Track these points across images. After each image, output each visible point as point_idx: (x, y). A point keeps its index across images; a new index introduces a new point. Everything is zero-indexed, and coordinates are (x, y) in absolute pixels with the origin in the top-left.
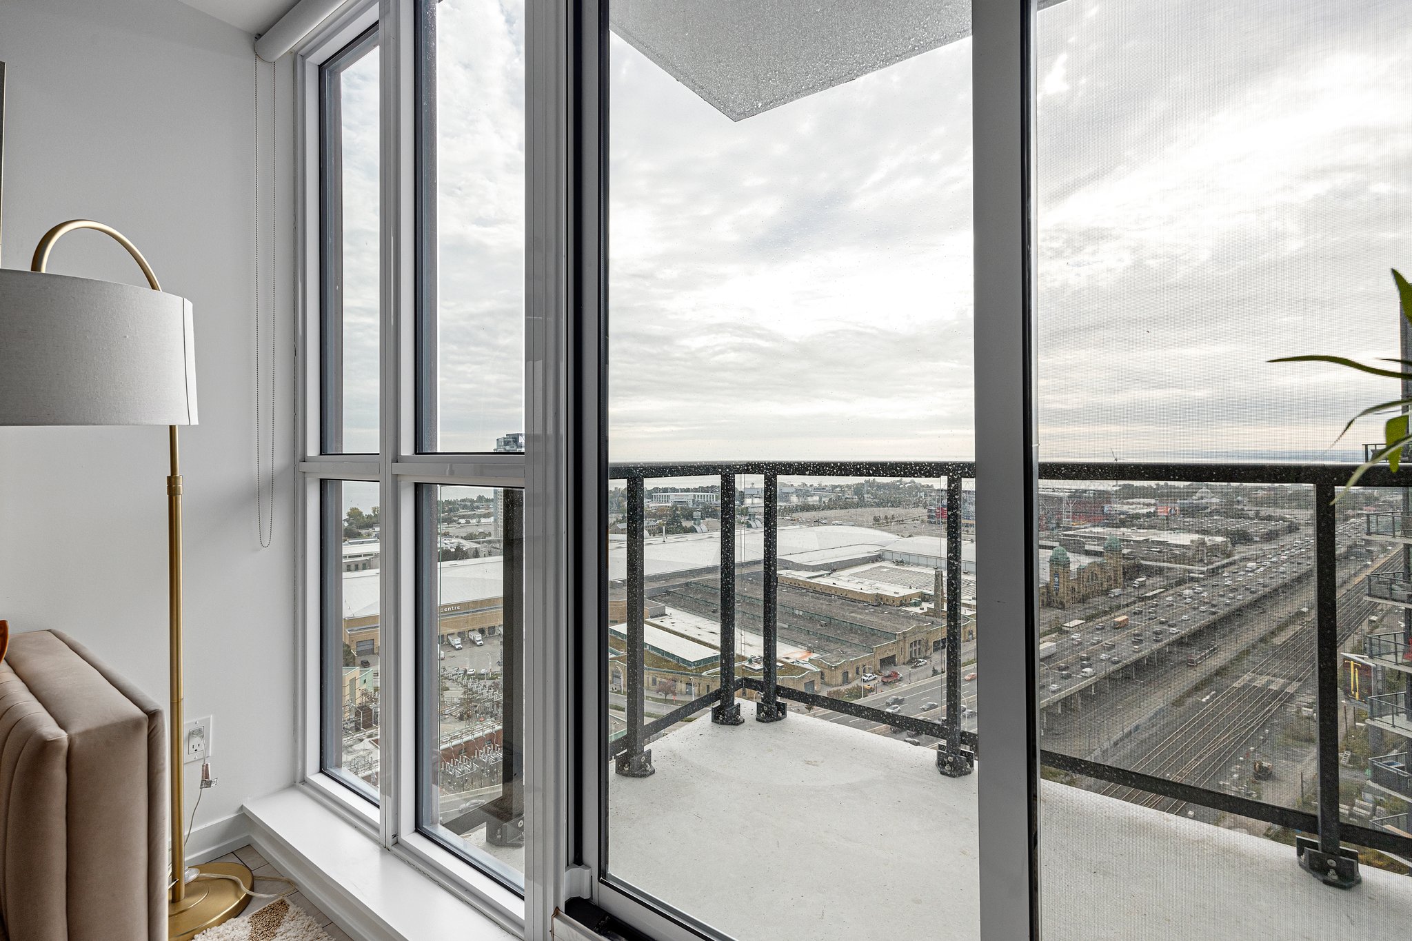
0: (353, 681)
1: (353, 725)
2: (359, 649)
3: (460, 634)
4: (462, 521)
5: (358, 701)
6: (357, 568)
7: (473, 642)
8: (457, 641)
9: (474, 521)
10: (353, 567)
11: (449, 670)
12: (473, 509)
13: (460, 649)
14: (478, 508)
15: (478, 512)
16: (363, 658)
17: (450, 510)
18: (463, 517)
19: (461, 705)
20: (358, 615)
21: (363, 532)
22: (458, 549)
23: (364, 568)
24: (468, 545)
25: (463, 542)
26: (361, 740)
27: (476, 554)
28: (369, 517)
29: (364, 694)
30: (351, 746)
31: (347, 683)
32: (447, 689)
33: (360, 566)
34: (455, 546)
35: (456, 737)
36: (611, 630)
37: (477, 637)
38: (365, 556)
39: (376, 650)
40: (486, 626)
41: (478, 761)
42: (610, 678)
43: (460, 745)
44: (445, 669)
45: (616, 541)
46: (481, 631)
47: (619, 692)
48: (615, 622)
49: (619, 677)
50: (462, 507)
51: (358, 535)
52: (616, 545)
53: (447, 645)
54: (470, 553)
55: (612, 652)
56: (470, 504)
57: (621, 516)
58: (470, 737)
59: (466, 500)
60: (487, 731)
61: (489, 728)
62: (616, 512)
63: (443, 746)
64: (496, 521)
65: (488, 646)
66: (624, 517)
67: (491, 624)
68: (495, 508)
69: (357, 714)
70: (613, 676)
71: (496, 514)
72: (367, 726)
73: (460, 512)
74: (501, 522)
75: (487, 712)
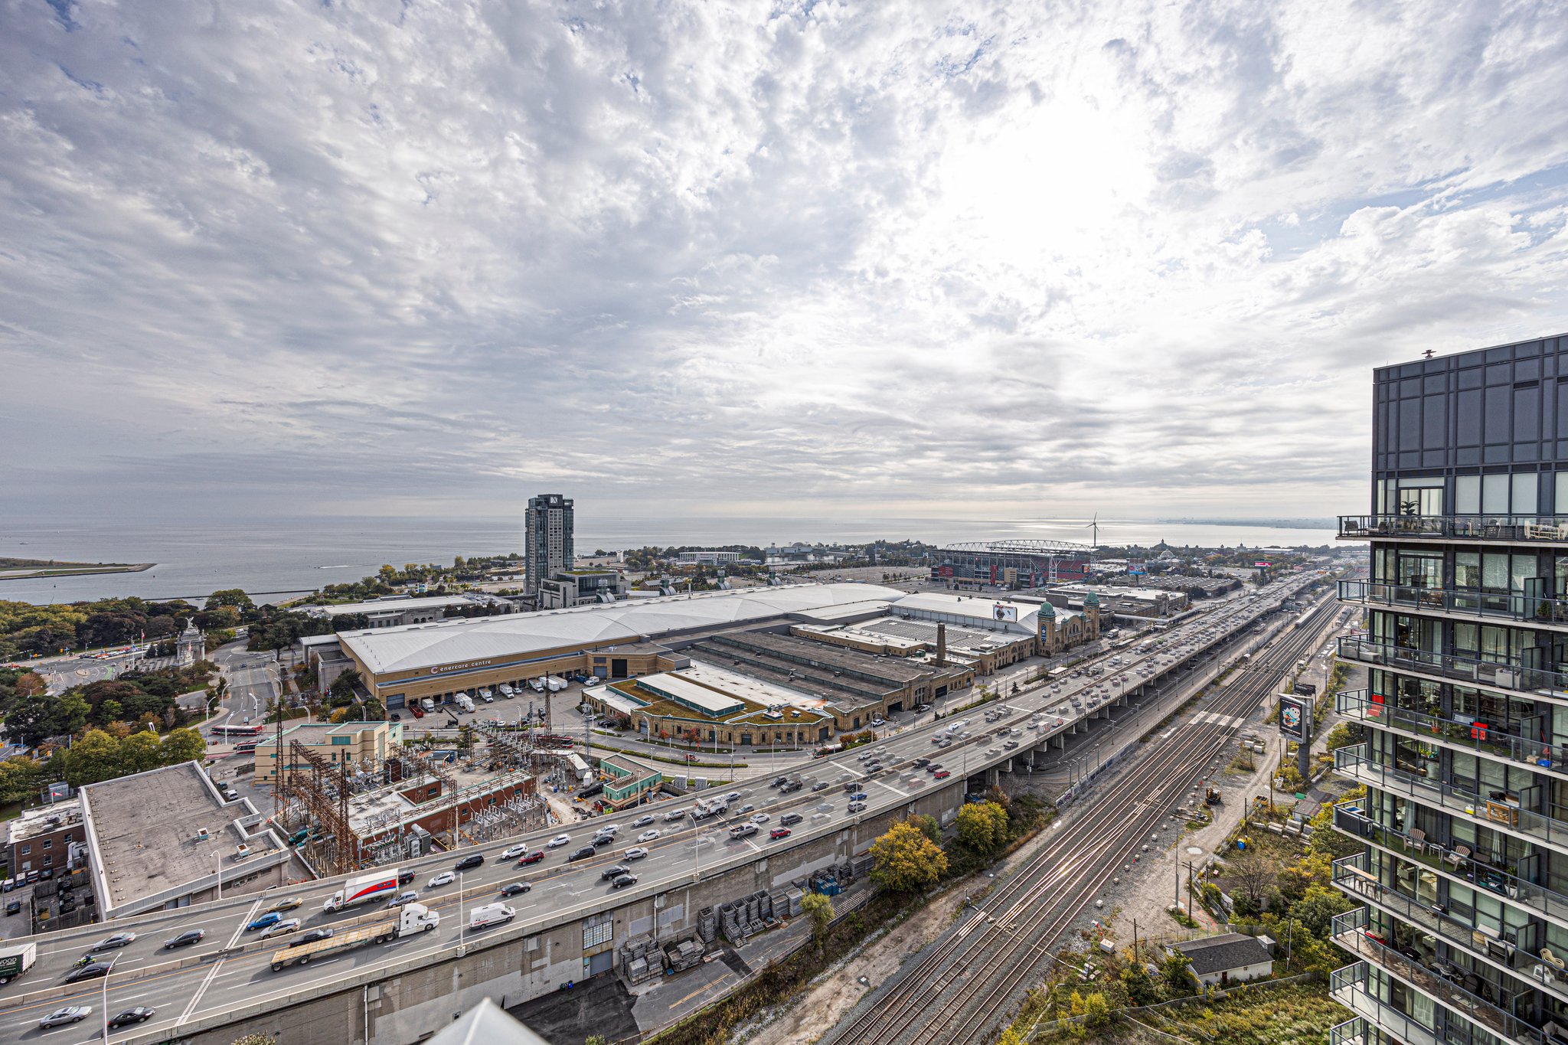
0: (383, 734)
1: (382, 778)
2: (390, 703)
3: (492, 688)
4: (495, 578)
5: (387, 755)
6: (388, 624)
7: (504, 696)
8: (487, 694)
9: (506, 578)
10: (384, 623)
11: (479, 723)
12: (503, 566)
13: (491, 702)
14: (510, 565)
15: (511, 569)
16: (394, 712)
17: (483, 568)
18: (495, 574)
19: (492, 756)
20: (388, 670)
21: (395, 588)
22: (490, 605)
23: (396, 624)
24: (499, 602)
25: (494, 598)
26: (390, 793)
27: (508, 610)
28: (401, 574)
29: (393, 747)
30: (378, 799)
31: (376, 737)
32: (477, 741)
33: (392, 622)
34: (486, 602)
35: (485, 788)
36: (638, 683)
37: (507, 690)
38: (397, 612)
39: (407, 705)
40: (517, 679)
41: (507, 811)
42: (637, 727)
43: (489, 795)
44: (475, 722)
45: (644, 597)
46: (513, 684)
47: (645, 740)
48: (642, 674)
49: (646, 727)
50: (495, 565)
51: (391, 591)
52: (645, 601)
53: (477, 698)
54: (503, 609)
55: (640, 703)
56: (502, 562)
57: (649, 573)
58: (499, 788)
59: (498, 558)
60: (516, 781)
61: (519, 776)
62: (645, 570)
63: (473, 797)
64: (527, 578)
65: (518, 699)
66: (652, 575)
67: (522, 678)
68: (528, 566)
69: (386, 767)
70: (640, 725)
71: (527, 571)
72: (396, 779)
73: (493, 570)
74: (533, 580)
75: (517, 763)
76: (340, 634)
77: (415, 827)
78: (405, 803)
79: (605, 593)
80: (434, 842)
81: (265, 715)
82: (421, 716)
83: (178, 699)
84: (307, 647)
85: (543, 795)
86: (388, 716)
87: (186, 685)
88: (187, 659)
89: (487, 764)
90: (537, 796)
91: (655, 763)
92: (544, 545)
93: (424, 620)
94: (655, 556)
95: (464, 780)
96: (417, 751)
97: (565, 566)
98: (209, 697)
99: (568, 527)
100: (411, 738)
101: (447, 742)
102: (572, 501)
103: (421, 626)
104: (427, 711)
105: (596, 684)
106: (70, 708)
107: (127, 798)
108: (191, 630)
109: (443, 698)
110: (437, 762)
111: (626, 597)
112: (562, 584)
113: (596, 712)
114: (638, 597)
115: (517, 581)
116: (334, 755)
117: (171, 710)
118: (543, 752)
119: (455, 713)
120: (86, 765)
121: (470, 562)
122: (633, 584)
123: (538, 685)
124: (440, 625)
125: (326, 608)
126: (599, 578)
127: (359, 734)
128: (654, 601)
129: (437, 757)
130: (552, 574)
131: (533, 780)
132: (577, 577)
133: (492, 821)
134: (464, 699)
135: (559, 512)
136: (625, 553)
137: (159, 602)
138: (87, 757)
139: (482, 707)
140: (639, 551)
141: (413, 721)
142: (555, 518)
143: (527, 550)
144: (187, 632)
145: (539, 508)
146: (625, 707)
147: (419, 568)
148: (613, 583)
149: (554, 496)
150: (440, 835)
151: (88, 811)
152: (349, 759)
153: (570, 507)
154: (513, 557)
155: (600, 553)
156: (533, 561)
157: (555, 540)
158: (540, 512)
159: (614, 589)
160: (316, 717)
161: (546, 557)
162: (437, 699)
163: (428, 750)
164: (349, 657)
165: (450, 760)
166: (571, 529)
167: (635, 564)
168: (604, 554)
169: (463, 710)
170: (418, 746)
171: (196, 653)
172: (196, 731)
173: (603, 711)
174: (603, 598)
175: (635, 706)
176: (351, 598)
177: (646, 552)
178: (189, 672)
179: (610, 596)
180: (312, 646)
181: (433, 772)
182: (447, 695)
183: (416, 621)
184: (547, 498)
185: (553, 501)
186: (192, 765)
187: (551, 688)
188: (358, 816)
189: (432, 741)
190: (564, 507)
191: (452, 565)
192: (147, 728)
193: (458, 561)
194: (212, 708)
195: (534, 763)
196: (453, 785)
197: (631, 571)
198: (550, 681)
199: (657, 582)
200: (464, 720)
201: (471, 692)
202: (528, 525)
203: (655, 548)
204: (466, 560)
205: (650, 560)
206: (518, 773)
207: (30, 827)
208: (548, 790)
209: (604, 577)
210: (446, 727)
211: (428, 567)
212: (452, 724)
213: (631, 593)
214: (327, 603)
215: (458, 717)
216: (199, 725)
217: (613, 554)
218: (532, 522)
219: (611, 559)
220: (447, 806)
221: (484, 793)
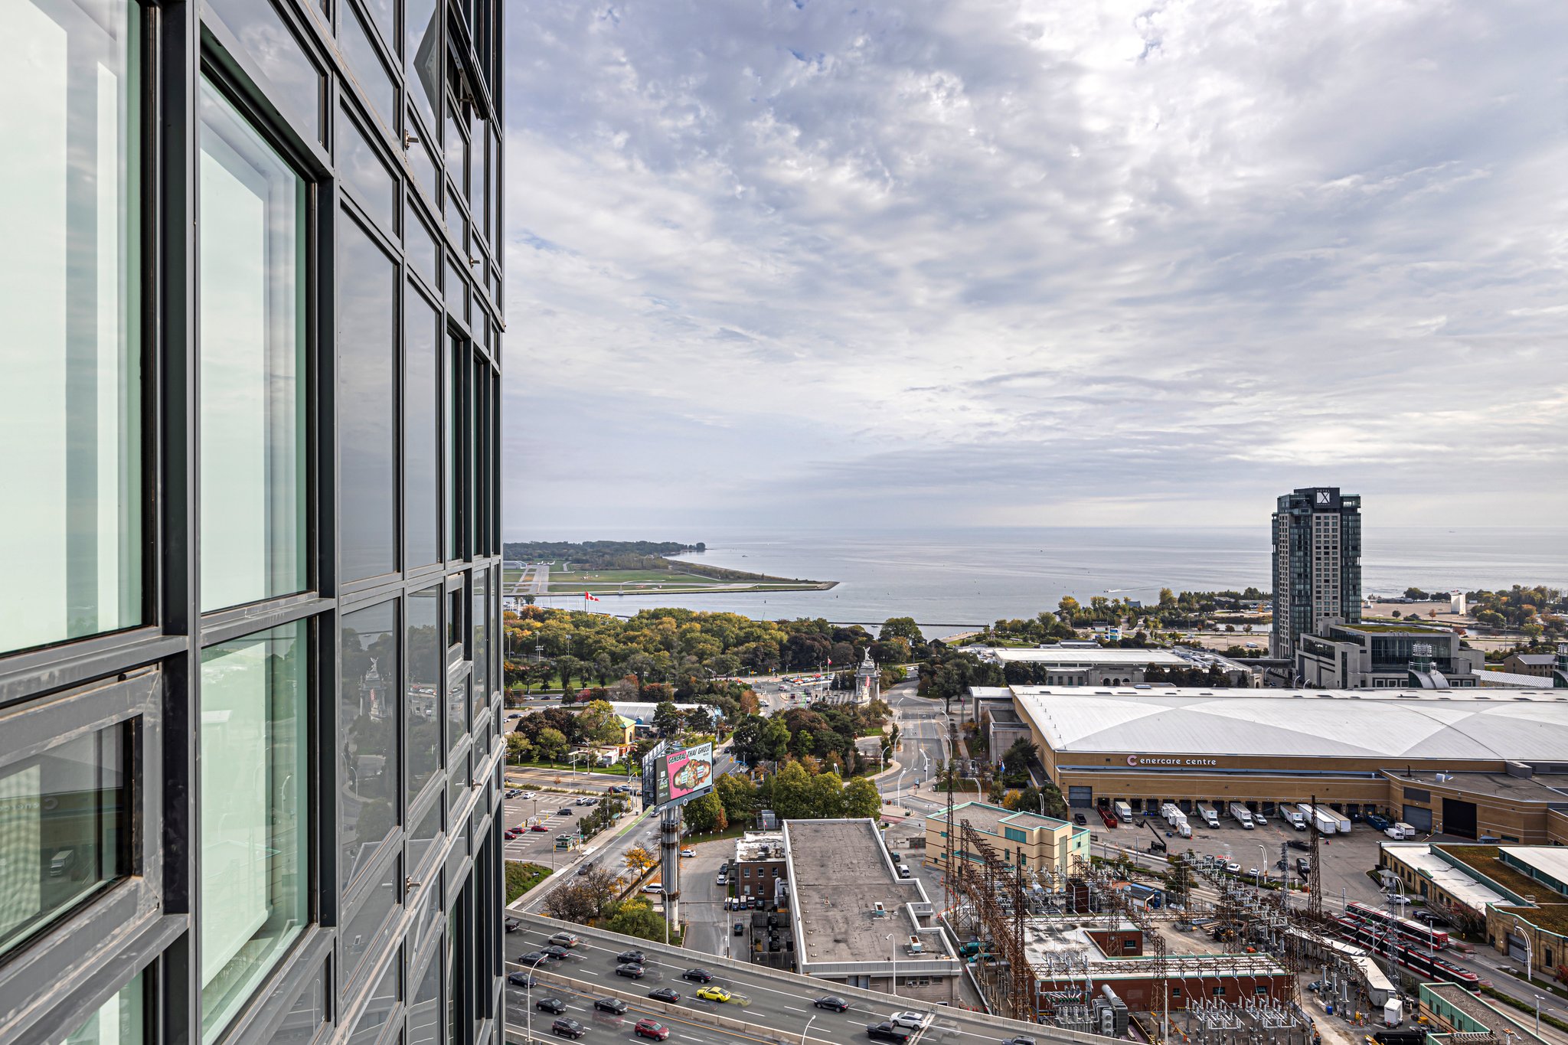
0: (1064, 840)
1: (1063, 902)
2: (1074, 796)
3: (1218, 805)
4: (1222, 627)
5: (1070, 871)
6: (1071, 683)
7: (1238, 824)
8: (1211, 814)
9: (1239, 628)
10: (1066, 679)
11: (1199, 857)
12: (1235, 607)
13: (1215, 827)
14: (1246, 607)
15: (1247, 614)
16: (1079, 811)
17: (1203, 609)
18: (1222, 620)
19: (1218, 917)
20: (1071, 749)
21: (1079, 631)
22: (1215, 670)
23: (1081, 684)
24: (1229, 666)
25: (1222, 660)
26: (1074, 927)
27: (1243, 682)
28: (1086, 610)
29: (1078, 862)
30: (1060, 931)
31: (1056, 841)
32: (1195, 886)
33: (1075, 679)
34: (1208, 664)
35: (1208, 966)
36: (1504, 855)
37: (1244, 814)
38: (1082, 665)
39: (1095, 804)
40: (1260, 798)
41: (1244, 1016)
42: (1501, 944)
43: (1213, 979)
44: (1191, 854)
45: (1520, 687)
46: (1252, 806)
47: (1522, 975)
48: (1515, 841)
49: (1522, 948)
50: (1221, 605)
51: (1071, 636)
52: (1518, 694)
53: (1197, 819)
54: (1234, 680)
55: (1507, 897)
56: (1234, 602)
57: (1526, 641)
58: (1230, 973)
59: (1227, 594)
60: (1259, 972)
61: (1261, 965)
62: (1515, 632)
63: (1189, 974)
64: (1276, 631)
65: (1261, 834)
66: (1534, 643)
67: (1269, 799)
68: (1276, 609)
69: (1069, 889)
70: (1508, 942)
71: (1275, 620)
72: (1083, 911)
73: (1219, 613)
74: (1285, 634)
75: (1260, 941)
76: (1013, 687)
77: (1107, 988)
78: (1092, 949)
79: (1427, 671)
80: (1132, 1022)
81: (934, 780)
82: (1114, 826)
83: (858, 741)
84: (977, 699)
85: (1307, 1010)
86: (1071, 815)
87: (863, 727)
88: (865, 698)
89: (1212, 927)
90: (1295, 1008)
91: (1544, 1027)
92: (1305, 576)
93: (1116, 683)
94: (1541, 605)
95: (1177, 941)
96: (1109, 877)
97: (1345, 614)
98: (884, 744)
99: (1350, 545)
100: (1101, 854)
101: (1152, 875)
102: (1357, 498)
103: (1114, 690)
104: (1121, 819)
105: (1409, 839)
106: (776, 733)
107: (817, 844)
108: (868, 663)
109: (1144, 806)
110: (1136, 902)
111: (1473, 683)
112: (1339, 647)
113: (1409, 891)
114: (1502, 686)
115: (1259, 634)
116: (1007, 852)
117: (851, 753)
118: (1305, 935)
119: (1161, 833)
120: (787, 798)
121: (1183, 598)
122: (1488, 658)
123: (1296, 817)
124: (1140, 692)
125: (998, 650)
126: (1414, 640)
127: (1036, 831)
128: (1539, 696)
129: (1137, 893)
130: (1320, 628)
131: (1289, 980)
132: (1368, 636)
133: (1219, 1024)
134: (1176, 814)
135: (1333, 519)
136: (1470, 597)
137: (842, 626)
138: (787, 788)
139: (1202, 832)
140: (1502, 593)
141: (1102, 830)
142: (1326, 529)
143: (1276, 584)
144: (864, 664)
145: (1296, 512)
146: (1477, 898)
147: (1110, 604)
148: (1443, 653)
149: (1323, 490)
150: (1142, 1015)
151: (789, 849)
152: (1024, 863)
153: (1353, 510)
154: (1251, 593)
155: (1413, 595)
156: (1285, 603)
157: (1326, 569)
158: (1297, 519)
159: (1445, 664)
160: (987, 796)
161: (1309, 597)
162: (1135, 804)
163: (1123, 879)
164: (1024, 721)
165: (1155, 904)
166: (1357, 548)
167: (1493, 620)
168: (1424, 596)
169: (1173, 830)
170: (1109, 869)
171: (872, 692)
172: (872, 783)
173: (1424, 892)
174: (1423, 679)
175: (1496, 901)
176: (1025, 640)
177: (1518, 597)
178: (866, 712)
179: (1438, 677)
180: (983, 699)
181: (1131, 916)
182: (1149, 801)
183: (1106, 683)
184: (1309, 495)
185: (1320, 499)
186: (869, 823)
187: (1320, 826)
188: (1035, 946)
189: (1130, 867)
190: (1342, 510)
191: (1156, 602)
192: (831, 769)
193: (1164, 595)
194: (886, 760)
195: (1290, 950)
196: (1159, 944)
197: (1482, 631)
198: (1319, 815)
199: (1547, 659)
200: (1175, 847)
201: (1185, 805)
202: (1276, 541)
203: (1540, 590)
204: (1176, 596)
205: (1528, 613)
206: (1261, 957)
207: (749, 850)
208: (1316, 1006)
209: (1423, 640)
210: (1149, 851)
211: (1122, 603)
212: (1157, 848)
213: (1485, 675)
214: (999, 645)
215: (1166, 840)
216: (875, 777)
217: (1443, 597)
218: (1284, 536)
219: (1437, 607)
220: (1151, 975)
221: (1207, 973)
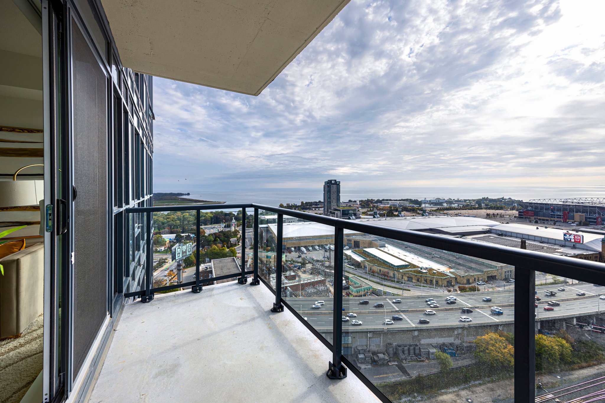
3: (312, 246)
4: (314, 209)
7: (316, 250)
8: (311, 248)
9: (317, 209)
11: (308, 258)
12: (316, 205)
13: (311, 251)
14: (319, 205)
15: (319, 206)
17: (310, 205)
18: (314, 208)
19: (311, 269)
32: (307, 264)
35: (309, 280)
36: (364, 251)
37: (317, 247)
39: (286, 249)
40: (320, 244)
41: (316, 289)
42: (363, 267)
44: (306, 257)
45: (367, 218)
46: (319, 246)
47: (366, 273)
48: (366, 248)
49: (366, 268)
50: (314, 204)
52: (367, 220)
53: (308, 250)
55: (364, 258)
56: (316, 204)
57: (369, 209)
58: (313, 280)
59: (315, 202)
61: (320, 278)
62: (367, 208)
63: (305, 282)
64: (324, 209)
65: (321, 251)
66: (370, 210)
67: (322, 244)
68: (324, 205)
70: (364, 267)
71: (324, 207)
73: (313, 206)
74: (326, 210)
75: (320, 273)
76: (269, 224)
77: (288, 287)
78: (285, 280)
79: (352, 216)
80: (294, 294)
81: (250, 247)
82: (290, 253)
83: (231, 239)
84: (260, 228)
85: (328, 286)
87: (232, 236)
88: (233, 229)
89: (310, 272)
90: (326, 285)
91: (370, 282)
92: (330, 198)
93: (292, 222)
94: (372, 203)
95: (303, 276)
96: (289, 264)
97: (337, 205)
98: (238, 240)
99: (338, 191)
100: (288, 259)
101: (298, 263)
102: (340, 182)
103: (291, 224)
104: (292, 251)
105: (348, 249)
106: (210, 239)
107: (220, 265)
108: (234, 221)
109: (297, 248)
110: (295, 268)
111: (360, 218)
112: (336, 212)
113: (347, 259)
114: (365, 218)
115: (321, 210)
117: (229, 242)
118: (328, 271)
119: (300, 253)
120: (213, 254)
121: (306, 203)
122: (362, 213)
123: (327, 247)
124: (296, 224)
125: (265, 216)
126: (349, 210)
127: (273, 256)
128: (371, 220)
129: (295, 267)
130: (332, 208)
131: (325, 280)
132: (341, 210)
133: (311, 291)
134: (303, 249)
135: (335, 186)
136: (360, 201)
137: (227, 212)
138: (213, 252)
139: (309, 252)
140: (365, 200)
141: (288, 254)
142: (333, 188)
143: (324, 200)
144: (233, 221)
145: (328, 185)
146: (359, 259)
147: (290, 205)
148: (355, 213)
149: (333, 180)
150: (296, 292)
151: (213, 267)
152: (271, 263)
153: (339, 184)
154: (320, 202)
155: (350, 201)
156: (326, 204)
157: (334, 196)
158: (328, 186)
159: (355, 215)
160: (262, 249)
161: (330, 202)
162: (295, 248)
163: (292, 264)
164: (271, 232)
165: (299, 268)
166: (339, 192)
167: (364, 206)
168: (352, 201)
169: (303, 252)
170: (289, 262)
171: (235, 227)
172: (234, 249)
173: (350, 259)
174: (351, 218)
175: (362, 259)
176: (272, 214)
177: (368, 201)
178: (233, 232)
179: (354, 217)
180: (262, 227)
181: (294, 272)
183: (289, 222)
184: (331, 181)
185: (333, 182)
186: (234, 258)
187: (331, 248)
188: (273, 281)
189: (294, 261)
190: (337, 184)
191: (300, 204)
192: (224, 246)
193: (302, 203)
194: (238, 243)
195: (325, 274)
196: (299, 277)
197: (362, 208)
198: (331, 246)
199: (372, 213)
200: (303, 256)
201: (305, 247)
202: (324, 191)
203: (372, 199)
204: (305, 203)
205: (370, 204)
206: (320, 276)
207: (202, 268)
208: (330, 285)
209: (351, 210)
210: (298, 258)
211: (293, 205)
212: (299, 257)
213: (362, 216)
215: (301, 255)
216: (235, 248)
217: (355, 201)
218: (326, 190)
219: (354, 203)
220: (297, 283)
221: (309, 281)
